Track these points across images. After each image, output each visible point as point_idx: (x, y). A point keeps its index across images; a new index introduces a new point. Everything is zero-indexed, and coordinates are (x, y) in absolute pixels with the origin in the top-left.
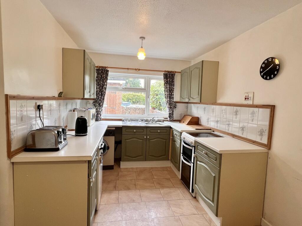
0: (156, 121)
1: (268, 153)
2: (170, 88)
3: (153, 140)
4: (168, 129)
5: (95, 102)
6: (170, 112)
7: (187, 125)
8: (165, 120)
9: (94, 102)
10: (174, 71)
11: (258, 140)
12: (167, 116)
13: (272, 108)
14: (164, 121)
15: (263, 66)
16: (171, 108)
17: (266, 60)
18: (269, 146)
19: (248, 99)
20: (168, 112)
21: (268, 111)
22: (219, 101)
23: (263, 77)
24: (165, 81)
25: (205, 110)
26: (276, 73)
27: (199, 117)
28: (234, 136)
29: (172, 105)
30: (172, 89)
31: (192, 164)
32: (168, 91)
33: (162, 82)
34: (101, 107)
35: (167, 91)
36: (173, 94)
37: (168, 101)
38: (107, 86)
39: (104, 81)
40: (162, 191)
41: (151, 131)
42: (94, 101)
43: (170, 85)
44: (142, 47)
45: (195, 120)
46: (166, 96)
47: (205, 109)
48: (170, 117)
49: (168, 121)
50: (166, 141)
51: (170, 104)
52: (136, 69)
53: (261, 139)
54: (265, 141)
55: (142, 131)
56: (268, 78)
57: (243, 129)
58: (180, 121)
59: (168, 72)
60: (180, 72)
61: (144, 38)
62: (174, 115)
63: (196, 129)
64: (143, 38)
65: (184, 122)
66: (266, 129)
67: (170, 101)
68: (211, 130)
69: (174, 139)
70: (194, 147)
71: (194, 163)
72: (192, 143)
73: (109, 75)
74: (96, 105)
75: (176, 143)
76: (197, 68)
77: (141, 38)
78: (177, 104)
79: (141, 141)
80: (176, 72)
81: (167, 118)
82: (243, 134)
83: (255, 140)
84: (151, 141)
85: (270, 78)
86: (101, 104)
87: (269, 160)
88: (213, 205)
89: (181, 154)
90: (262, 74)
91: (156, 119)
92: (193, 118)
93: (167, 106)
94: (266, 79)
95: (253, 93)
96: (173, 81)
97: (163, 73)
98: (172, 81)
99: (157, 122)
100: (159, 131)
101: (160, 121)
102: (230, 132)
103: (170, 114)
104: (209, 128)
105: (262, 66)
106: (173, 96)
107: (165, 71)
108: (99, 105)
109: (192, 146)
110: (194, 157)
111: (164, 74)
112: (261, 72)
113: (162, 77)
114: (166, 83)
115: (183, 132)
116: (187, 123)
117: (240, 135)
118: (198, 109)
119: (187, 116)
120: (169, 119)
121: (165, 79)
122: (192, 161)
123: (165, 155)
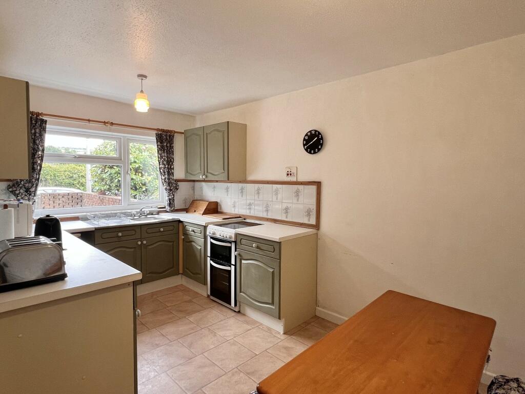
0: (148, 214)
1: (317, 234)
2: (167, 157)
3: (153, 246)
4: (175, 224)
5: (14, 185)
6: (170, 197)
7: (203, 214)
8: (162, 210)
9: (9, 187)
10: (172, 129)
11: (306, 222)
12: (165, 203)
13: (318, 184)
14: (158, 213)
15: (307, 138)
16: (171, 190)
17: (309, 132)
18: (317, 226)
19: (291, 174)
20: (167, 198)
21: (313, 188)
22: (250, 178)
23: (306, 150)
24: (159, 147)
25: (228, 191)
26: (320, 147)
27: (218, 201)
28: (275, 221)
29: (172, 186)
30: (171, 160)
31: (233, 267)
32: (165, 162)
33: (154, 148)
34: (33, 195)
35: (163, 162)
36: (172, 167)
37: (165, 178)
38: (45, 152)
39: (37, 142)
40: (192, 318)
41: (149, 231)
42: (11, 183)
43: (167, 153)
44: (142, 91)
45: (213, 206)
46: (161, 171)
47: (227, 189)
48: (170, 204)
49: (166, 212)
50: (173, 244)
51: (169, 184)
52: (105, 122)
53: (309, 220)
54: (313, 221)
55: (133, 232)
56: (312, 152)
57: (286, 210)
58: (186, 210)
59: (163, 131)
60: (183, 133)
61: (145, 77)
62: (175, 202)
63: (224, 219)
64: (143, 76)
65: (195, 211)
66: (314, 207)
67: (169, 179)
68: (240, 217)
69: (189, 239)
70: (235, 242)
71: (235, 265)
72: (231, 237)
73: (47, 129)
74: (17, 192)
75: (193, 243)
76: (218, 131)
77: (140, 76)
78: (179, 183)
79: (132, 250)
80: (175, 132)
81: (165, 208)
82: (287, 217)
83: (302, 222)
84: (150, 247)
85: (315, 153)
86: (33, 189)
87: (319, 242)
88: (274, 307)
89: (209, 259)
90: (306, 147)
91: (147, 210)
92: (210, 203)
93: (164, 188)
94: (310, 153)
95: (296, 168)
96: (172, 147)
97: (155, 132)
98: (170, 146)
99: (148, 216)
100: (162, 230)
101: (152, 214)
102: (269, 217)
103: (170, 200)
104: (238, 216)
105: (304, 138)
106: (173, 171)
107: (158, 130)
108: (26, 192)
109: (230, 242)
110: (236, 256)
111: (156, 134)
112: (304, 145)
113: (154, 139)
114: (161, 149)
115: (210, 225)
116: (202, 212)
117: (284, 219)
118: (214, 191)
119: (198, 202)
120: (168, 208)
121: (159, 143)
122: (233, 262)
123: (172, 268)
